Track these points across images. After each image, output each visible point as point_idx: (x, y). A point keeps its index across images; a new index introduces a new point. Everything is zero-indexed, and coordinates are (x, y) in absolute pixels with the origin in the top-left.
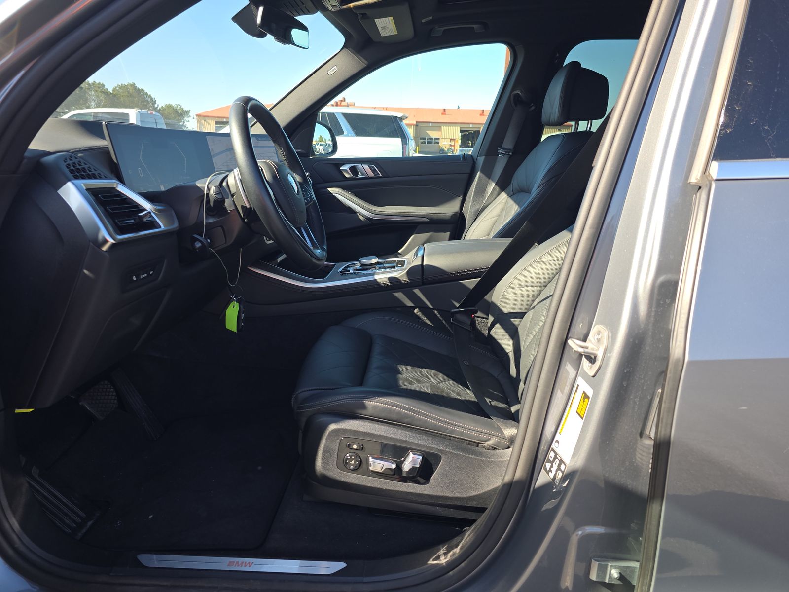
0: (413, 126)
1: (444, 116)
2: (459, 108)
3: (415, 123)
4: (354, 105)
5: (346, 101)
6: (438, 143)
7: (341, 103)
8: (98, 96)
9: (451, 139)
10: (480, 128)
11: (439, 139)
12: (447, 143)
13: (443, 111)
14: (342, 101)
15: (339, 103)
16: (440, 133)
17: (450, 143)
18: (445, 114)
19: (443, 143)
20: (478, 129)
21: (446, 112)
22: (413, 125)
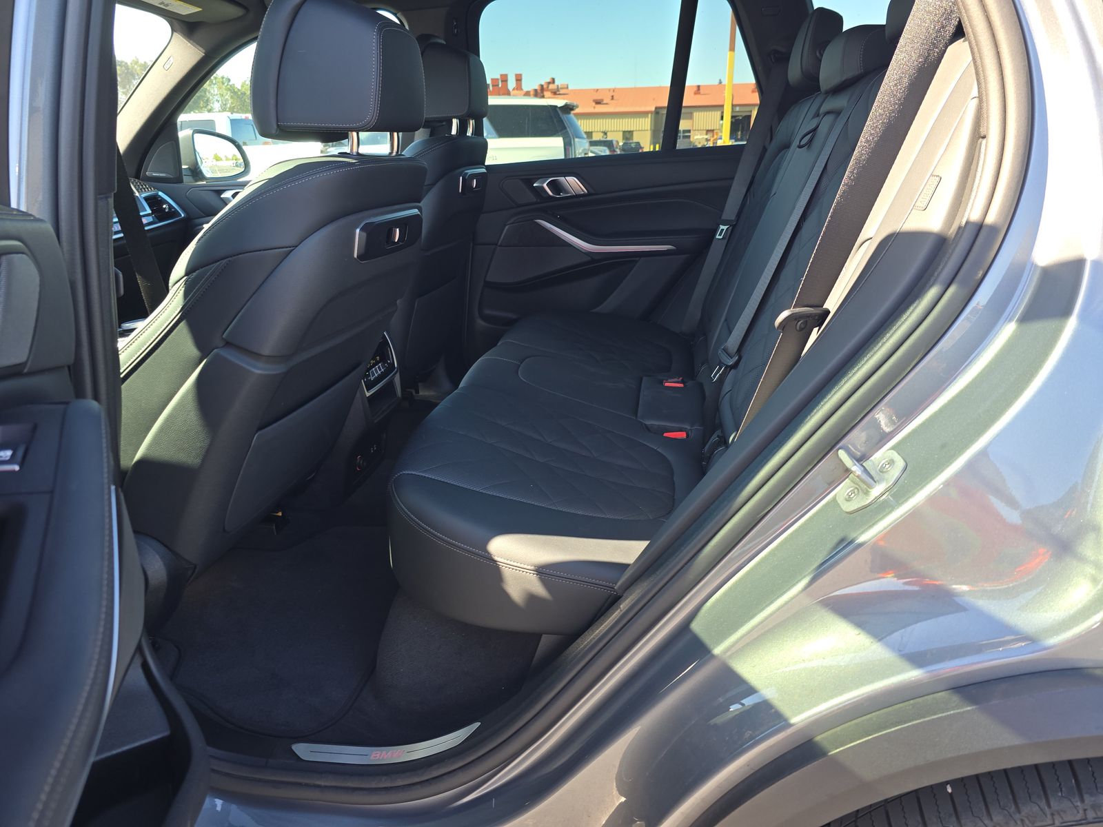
0: (650, 115)
1: (698, 96)
2: (720, 82)
3: (653, 109)
4: (567, 88)
5: (557, 82)
6: (689, 137)
7: (548, 87)
8: (222, 95)
9: (708, 131)
10: (751, 111)
11: (689, 131)
12: (701, 137)
13: (696, 89)
14: (549, 83)
15: (545, 87)
16: (691, 121)
17: (706, 137)
18: (699, 93)
19: (696, 137)
20: (748, 114)
21: (701, 91)
22: (651, 112)
